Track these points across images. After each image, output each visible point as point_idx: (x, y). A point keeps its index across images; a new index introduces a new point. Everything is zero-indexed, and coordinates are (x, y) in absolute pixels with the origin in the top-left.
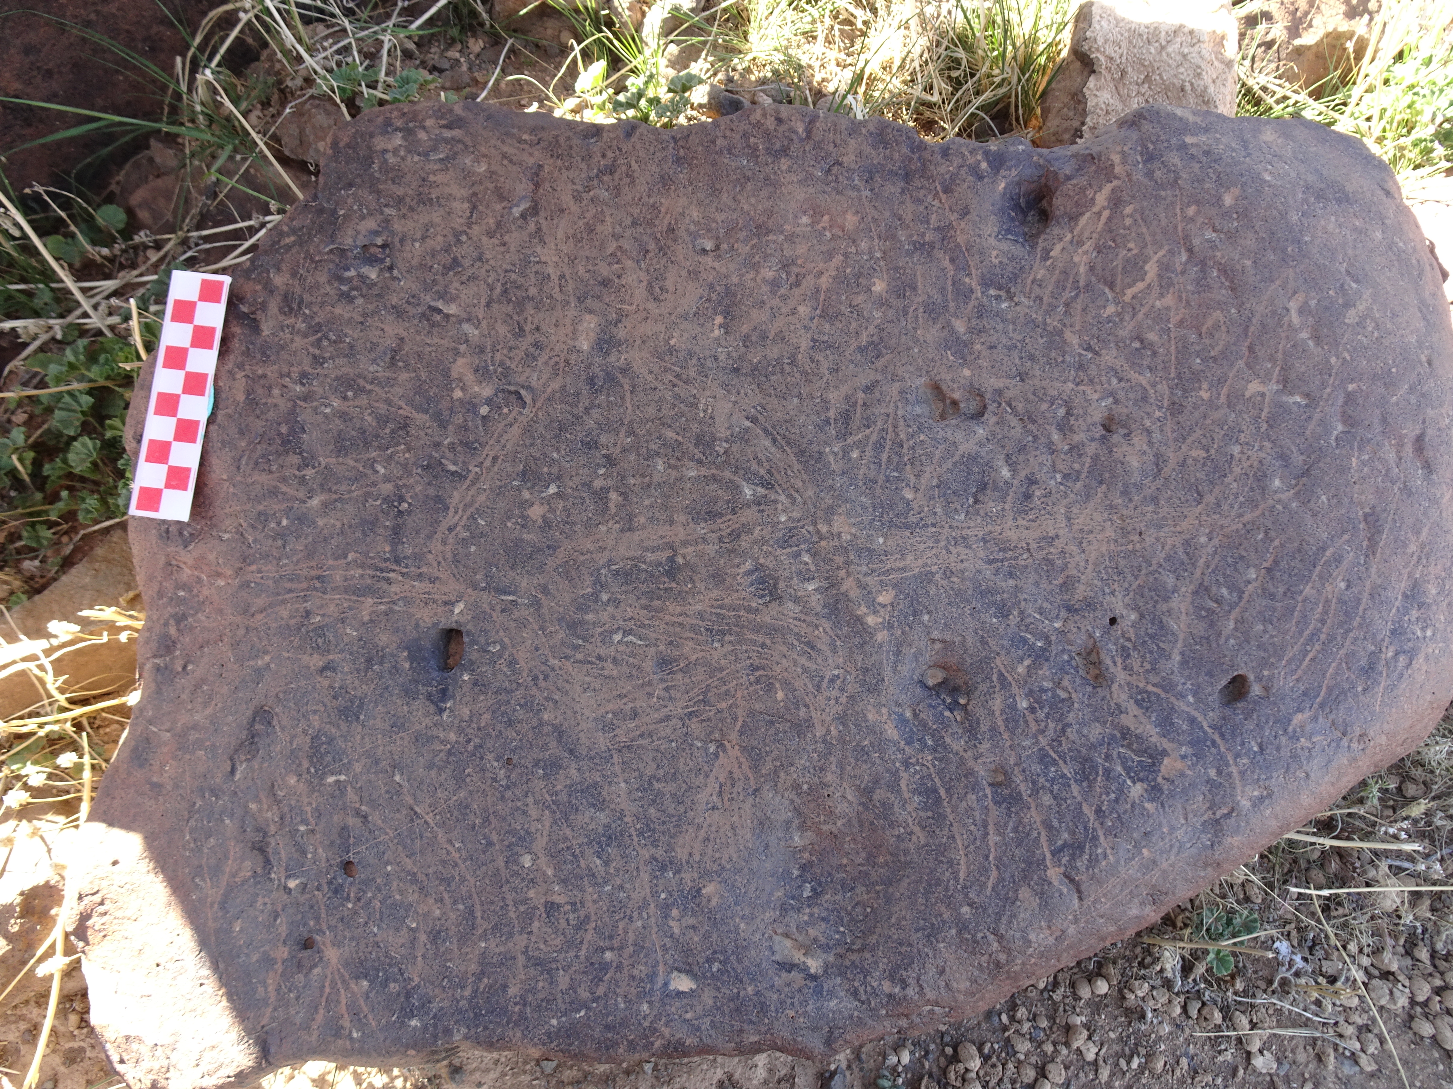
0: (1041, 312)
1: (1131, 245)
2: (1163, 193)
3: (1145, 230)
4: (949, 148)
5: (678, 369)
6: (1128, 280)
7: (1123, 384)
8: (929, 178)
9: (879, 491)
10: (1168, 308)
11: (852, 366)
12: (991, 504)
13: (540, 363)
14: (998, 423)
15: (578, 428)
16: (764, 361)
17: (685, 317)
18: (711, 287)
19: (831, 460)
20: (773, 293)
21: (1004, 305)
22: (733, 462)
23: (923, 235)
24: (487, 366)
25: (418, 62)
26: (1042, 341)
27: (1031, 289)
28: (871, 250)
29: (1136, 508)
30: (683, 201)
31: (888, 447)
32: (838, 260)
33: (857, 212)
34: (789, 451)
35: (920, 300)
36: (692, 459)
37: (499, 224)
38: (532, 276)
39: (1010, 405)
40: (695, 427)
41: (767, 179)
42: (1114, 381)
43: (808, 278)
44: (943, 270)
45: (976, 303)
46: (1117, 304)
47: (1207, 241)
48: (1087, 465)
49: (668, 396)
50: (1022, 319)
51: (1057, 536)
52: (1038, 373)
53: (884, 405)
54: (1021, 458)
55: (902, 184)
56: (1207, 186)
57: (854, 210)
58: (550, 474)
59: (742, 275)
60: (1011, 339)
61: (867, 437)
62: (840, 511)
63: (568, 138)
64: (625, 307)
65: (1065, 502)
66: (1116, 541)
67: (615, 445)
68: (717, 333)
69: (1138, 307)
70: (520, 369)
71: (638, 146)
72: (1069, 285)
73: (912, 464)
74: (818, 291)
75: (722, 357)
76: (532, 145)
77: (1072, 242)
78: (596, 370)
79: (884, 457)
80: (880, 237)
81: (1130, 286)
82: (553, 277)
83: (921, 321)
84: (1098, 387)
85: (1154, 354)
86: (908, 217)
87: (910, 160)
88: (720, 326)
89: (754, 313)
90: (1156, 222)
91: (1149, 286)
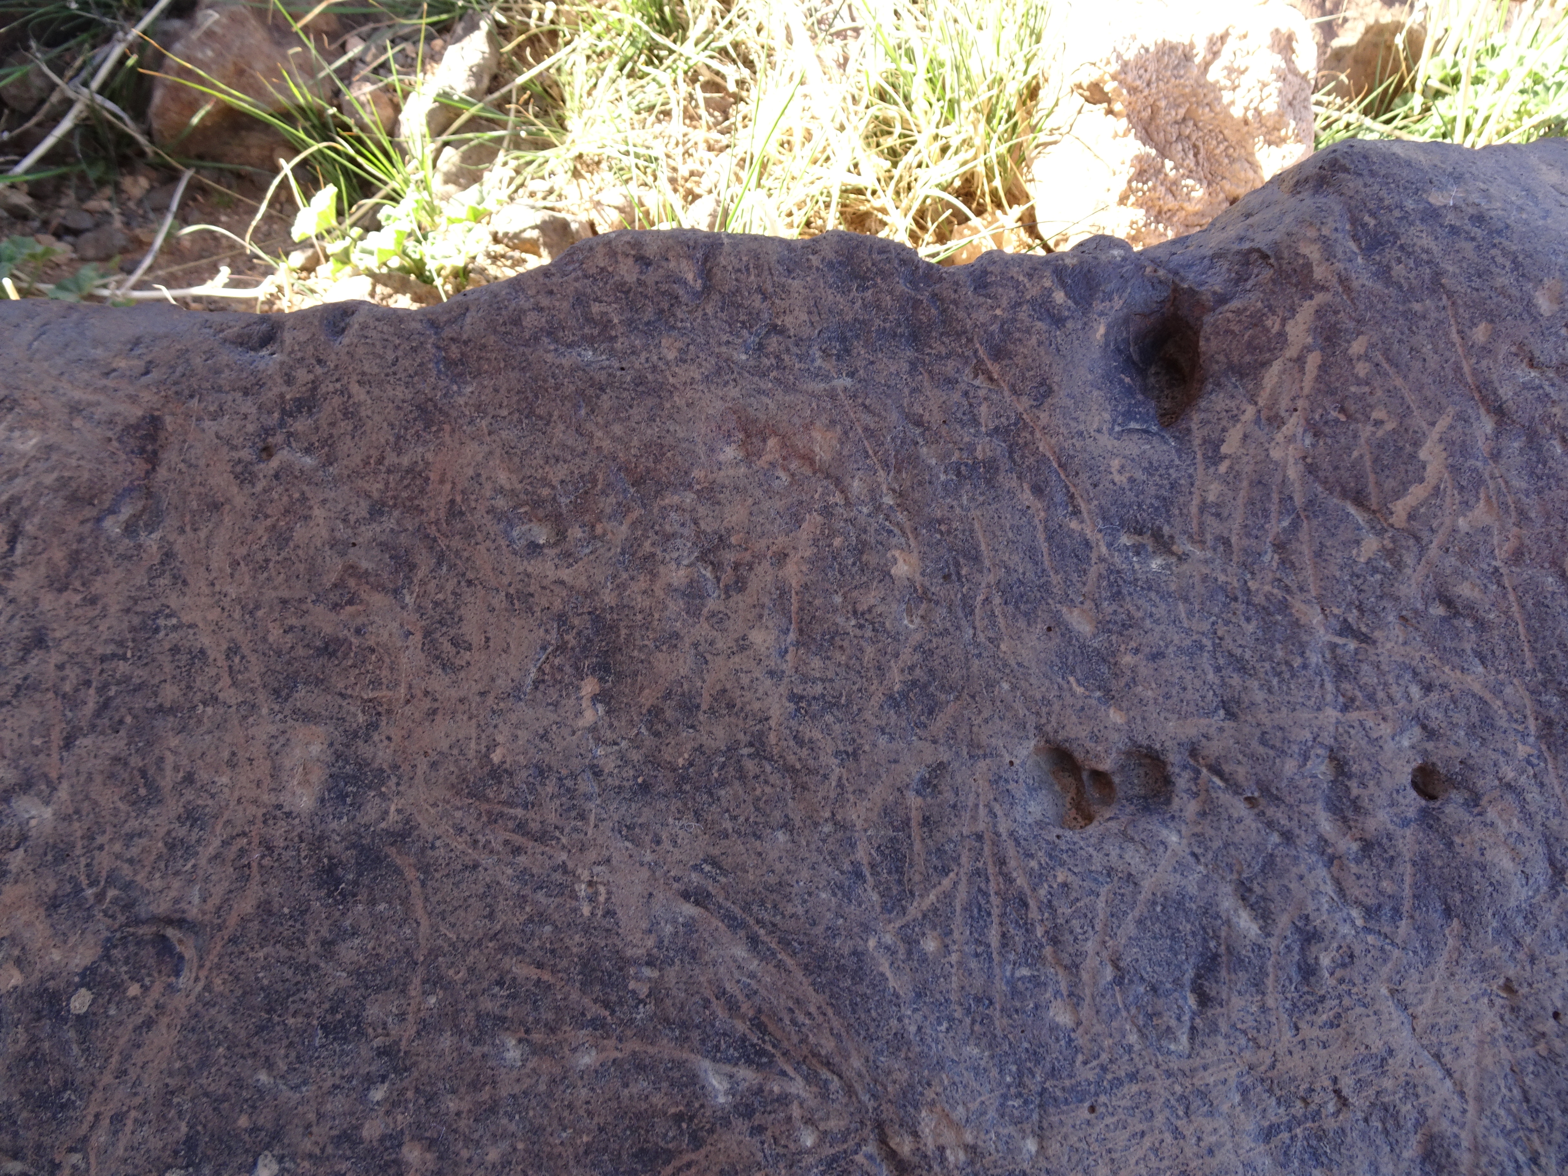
0: (1233, 568)
1: (1378, 414)
2: (1417, 307)
3: (1399, 382)
4: (985, 273)
5: (519, 812)
6: (1390, 484)
7: (1434, 696)
8: (959, 335)
9: (1000, 1023)
10: (1486, 530)
11: (882, 741)
12: (1237, 1002)
13: (203, 862)
14: (1203, 814)
15: (311, 995)
16: (700, 760)
17: (516, 693)
18: (562, 619)
19: (885, 967)
20: (694, 612)
21: (1155, 564)
22: (673, 1013)
23: (971, 448)
24: (78, 890)
25: (36, 224)
26: (1250, 628)
27: (1201, 524)
28: (874, 495)
29: (1533, 960)
30: (473, 451)
31: (995, 912)
32: (812, 522)
33: (833, 423)
34: (790, 962)
35: (991, 578)
36: (580, 1020)
37: (75, 559)
38: (165, 660)
39: (1220, 774)
40: (575, 941)
41: (640, 381)
42: (1415, 691)
43: (759, 569)
44: (1024, 513)
45: (1102, 567)
46: (1380, 533)
47: (1525, 386)
48: (1408, 880)
49: (506, 876)
50: (1200, 588)
51: (1391, 1052)
52: (1259, 696)
53: (966, 816)
54: (1273, 887)
55: (910, 353)
56: (1499, 282)
57: (824, 419)
58: (255, 1130)
59: (621, 587)
60: (1188, 632)
61: (948, 896)
62: (930, 1094)
63: (210, 354)
64: (383, 693)
65: (1386, 970)
66: (1508, 1038)
67: (402, 1017)
68: (589, 716)
69: (1425, 535)
70: (158, 883)
71: (361, 351)
72: (1274, 508)
73: (1055, 941)
74: (783, 593)
75: (609, 765)
76: (132, 379)
77: (1257, 421)
78: (335, 846)
79: (993, 936)
80: (886, 465)
81: (1398, 494)
82: (212, 654)
83: (1001, 621)
84: (1388, 710)
85: (1481, 625)
86: (935, 418)
87: (916, 304)
88: (595, 699)
89: (661, 661)
90: (1417, 365)
91: (1436, 491)
